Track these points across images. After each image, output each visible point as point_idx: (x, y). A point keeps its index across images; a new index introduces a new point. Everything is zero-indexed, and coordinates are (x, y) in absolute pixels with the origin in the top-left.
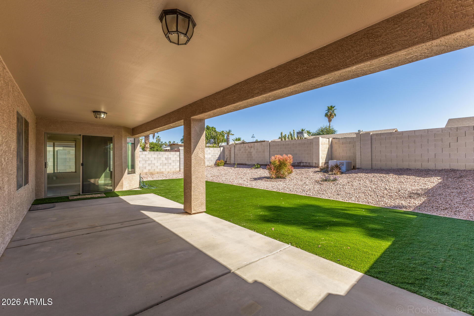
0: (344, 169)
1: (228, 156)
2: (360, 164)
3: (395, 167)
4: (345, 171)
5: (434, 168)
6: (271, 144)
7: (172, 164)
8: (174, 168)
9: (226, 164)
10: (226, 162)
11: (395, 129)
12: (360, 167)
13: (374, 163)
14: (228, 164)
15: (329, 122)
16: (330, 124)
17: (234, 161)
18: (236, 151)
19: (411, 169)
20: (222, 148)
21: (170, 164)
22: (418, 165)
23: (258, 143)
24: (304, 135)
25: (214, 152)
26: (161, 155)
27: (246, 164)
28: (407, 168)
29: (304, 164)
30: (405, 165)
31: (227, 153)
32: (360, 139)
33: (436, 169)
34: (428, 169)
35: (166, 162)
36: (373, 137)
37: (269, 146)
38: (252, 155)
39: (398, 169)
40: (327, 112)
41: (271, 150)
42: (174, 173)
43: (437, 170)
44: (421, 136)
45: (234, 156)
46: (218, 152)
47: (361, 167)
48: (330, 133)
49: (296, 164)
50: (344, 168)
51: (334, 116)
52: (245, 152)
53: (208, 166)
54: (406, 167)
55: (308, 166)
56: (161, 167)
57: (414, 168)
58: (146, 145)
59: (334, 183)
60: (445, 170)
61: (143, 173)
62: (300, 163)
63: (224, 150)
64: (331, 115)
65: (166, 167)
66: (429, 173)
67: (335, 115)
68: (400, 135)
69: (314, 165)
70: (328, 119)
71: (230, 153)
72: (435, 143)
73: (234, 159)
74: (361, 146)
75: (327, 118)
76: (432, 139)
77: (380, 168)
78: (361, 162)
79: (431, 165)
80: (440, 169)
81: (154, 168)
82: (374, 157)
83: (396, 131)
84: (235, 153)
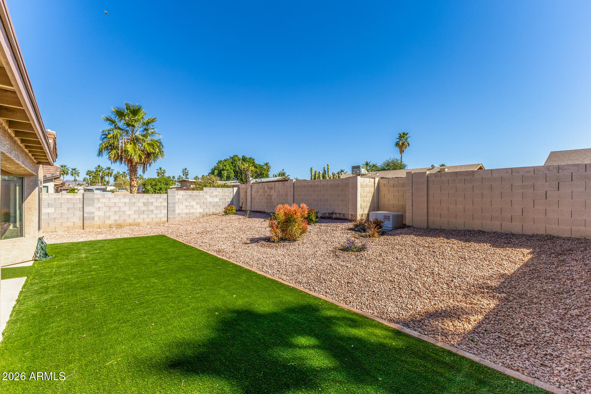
0: (390, 226)
1: (244, 200)
2: (411, 220)
3: (461, 228)
4: (391, 229)
5: (520, 232)
6: (295, 184)
7: (155, 212)
8: (159, 218)
9: (240, 211)
10: (241, 207)
11: (480, 164)
12: (410, 224)
13: (431, 219)
14: (243, 211)
15: (401, 153)
16: (401, 156)
17: (251, 207)
18: (253, 193)
19: (484, 232)
20: (236, 189)
21: (152, 211)
22: (495, 226)
23: (280, 182)
24: (361, 170)
25: (224, 194)
26: (137, 199)
27: (264, 212)
28: (480, 229)
29: (338, 216)
30: (476, 225)
31: (242, 195)
32: (411, 180)
33: (524, 233)
34: (511, 232)
35: (144, 208)
36: (431, 179)
37: (292, 188)
38: (273, 200)
39: (465, 231)
40: (398, 140)
41: (295, 193)
42: (158, 224)
43: (525, 235)
44: (502, 179)
45: (250, 199)
46: (229, 194)
47: (413, 225)
48: (398, 168)
49: (327, 215)
50: (388, 225)
51: (406, 146)
52: (264, 195)
53: (214, 213)
54: (477, 228)
55: (342, 219)
56: (136, 216)
57: (490, 231)
58: (131, 182)
59: (357, 255)
60: (537, 235)
61: (105, 225)
62: (332, 213)
63: (238, 191)
64: (403, 144)
65: (145, 216)
66: (511, 242)
67: (408, 144)
68: (470, 177)
69: (350, 217)
70: (400, 149)
71: (246, 196)
72: (523, 190)
73: (250, 205)
74: (413, 192)
75: (398, 149)
76: (518, 184)
77: (439, 228)
78: (412, 217)
79: (516, 227)
80: (530, 233)
81: (124, 218)
82: (431, 210)
83: (481, 168)
84: (252, 197)
